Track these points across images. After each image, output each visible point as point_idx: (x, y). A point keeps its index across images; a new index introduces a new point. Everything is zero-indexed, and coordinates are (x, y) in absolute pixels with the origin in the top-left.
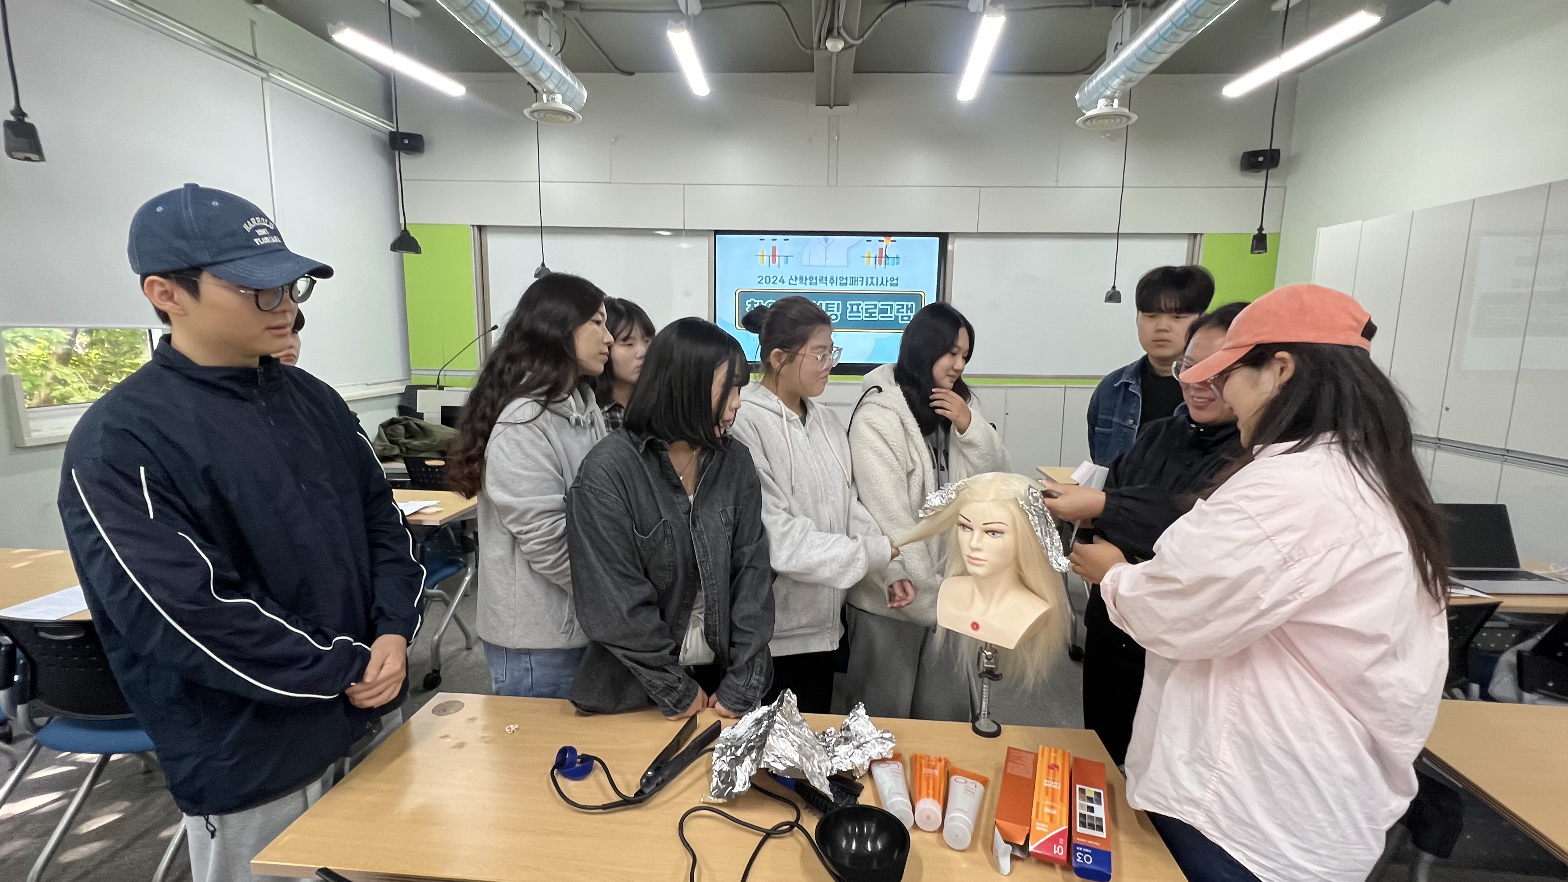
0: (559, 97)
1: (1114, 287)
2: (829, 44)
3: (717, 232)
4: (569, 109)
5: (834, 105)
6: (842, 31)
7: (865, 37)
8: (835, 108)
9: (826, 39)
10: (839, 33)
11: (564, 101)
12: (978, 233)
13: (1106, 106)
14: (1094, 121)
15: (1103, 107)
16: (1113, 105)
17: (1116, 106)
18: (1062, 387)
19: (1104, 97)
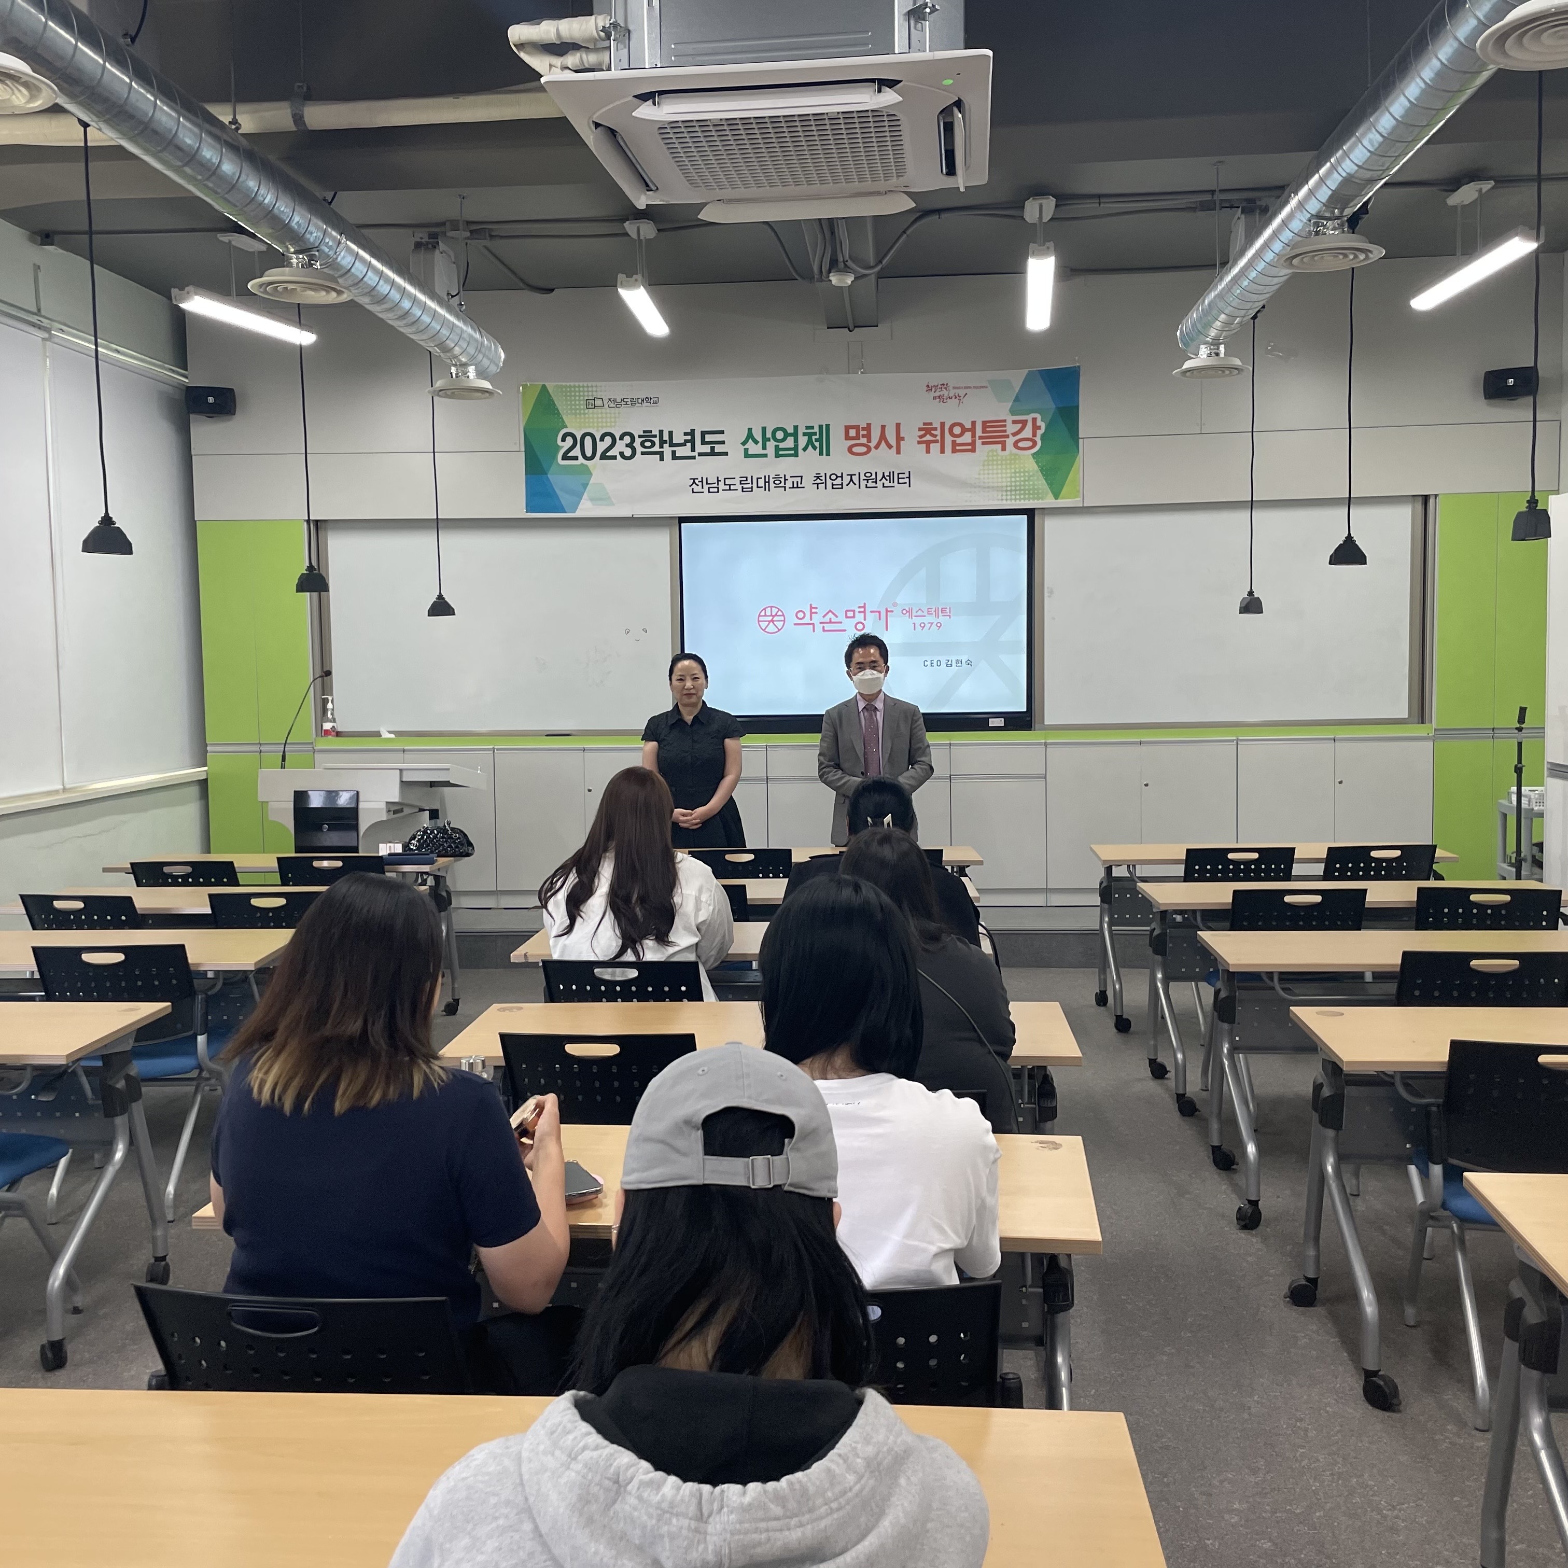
0: (471, 370)
1: (1251, 593)
2: (834, 279)
3: (683, 520)
4: (486, 385)
5: (855, 327)
6: (850, 263)
7: (884, 262)
8: (856, 329)
9: (829, 272)
10: (846, 266)
11: (481, 374)
12: (1083, 507)
13: (1210, 355)
14: (1195, 372)
15: (1205, 356)
16: (1217, 354)
17: (1222, 355)
18: (1233, 741)
19: (1206, 343)
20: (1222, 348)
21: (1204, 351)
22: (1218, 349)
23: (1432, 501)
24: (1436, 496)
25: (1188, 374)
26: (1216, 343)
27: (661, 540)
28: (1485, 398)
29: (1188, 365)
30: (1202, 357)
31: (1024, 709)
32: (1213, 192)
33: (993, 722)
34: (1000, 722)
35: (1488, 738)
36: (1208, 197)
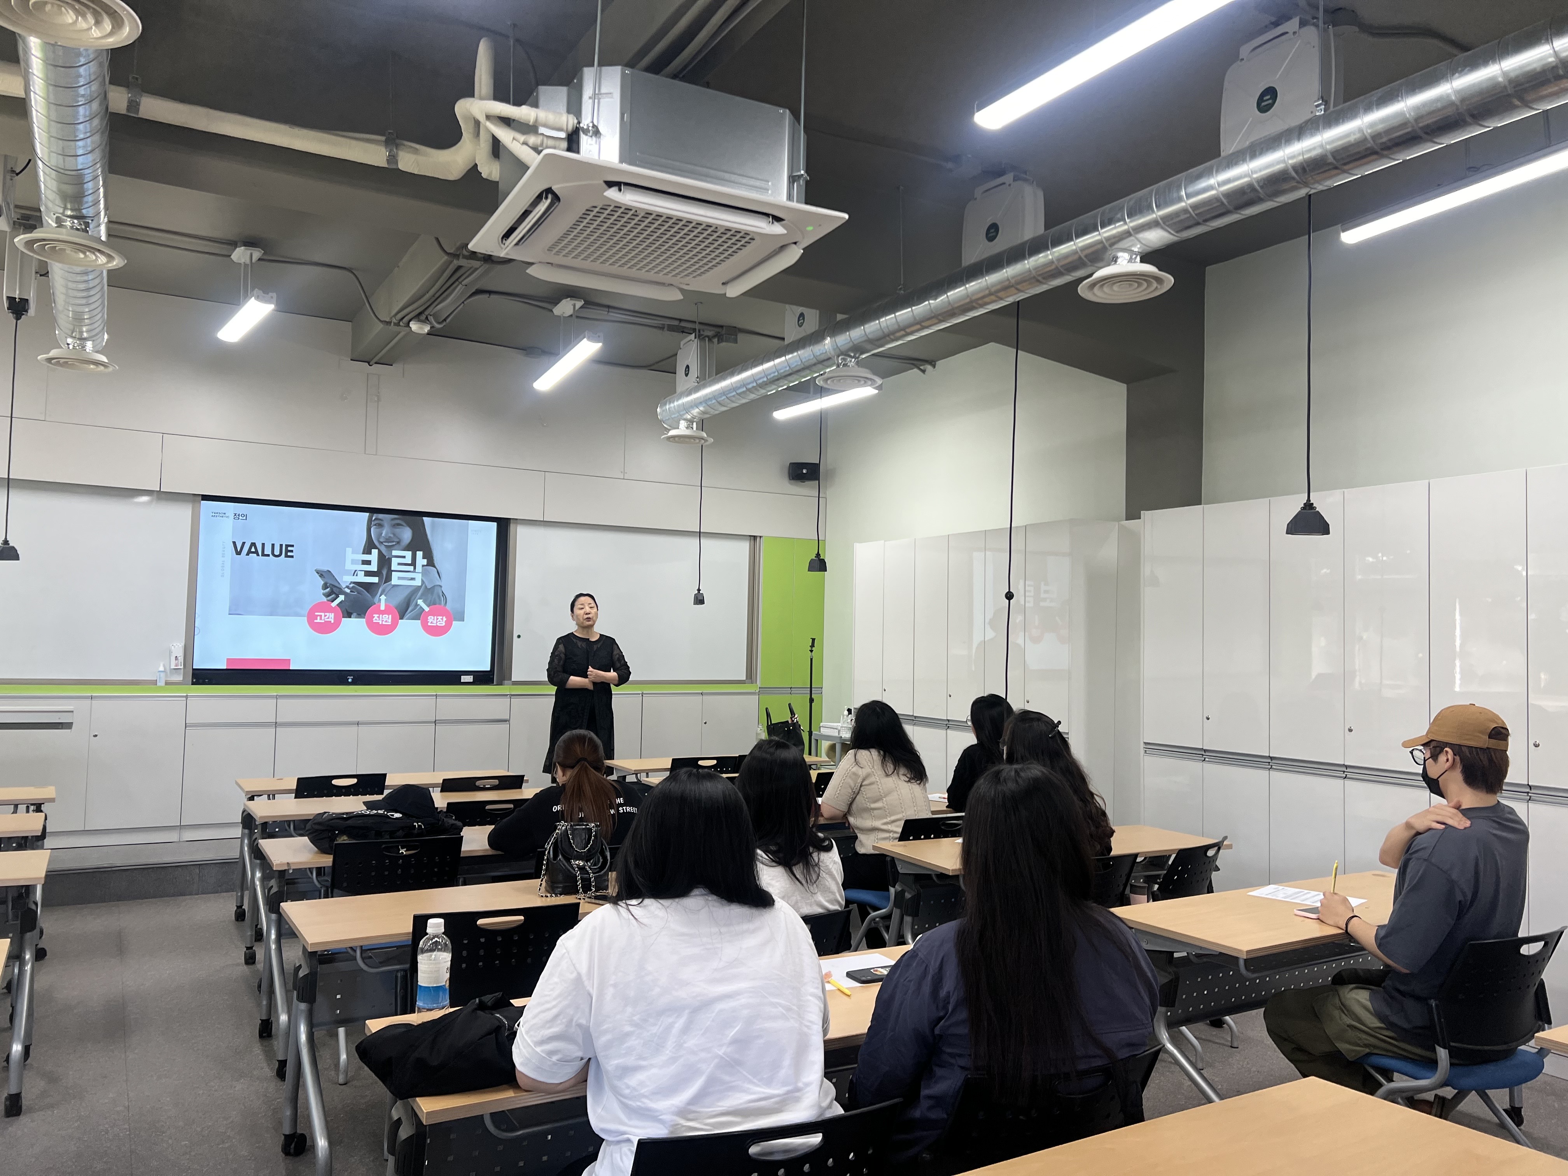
0: (89, 345)
1: (699, 590)
2: (414, 326)
3: (204, 498)
5: (376, 363)
7: (447, 321)
8: (376, 366)
12: (543, 521)
13: (687, 428)
14: (676, 439)
15: (685, 429)
16: (692, 428)
17: (695, 429)
18: (639, 694)
19: (684, 419)
20: (695, 424)
21: (683, 424)
22: (692, 424)
23: (758, 539)
24: (760, 537)
25: (671, 439)
26: (691, 421)
27: (183, 513)
28: (790, 479)
29: (673, 433)
30: (682, 429)
31: (489, 669)
32: (680, 320)
33: (464, 679)
34: (469, 679)
35: (787, 694)
36: (676, 323)
